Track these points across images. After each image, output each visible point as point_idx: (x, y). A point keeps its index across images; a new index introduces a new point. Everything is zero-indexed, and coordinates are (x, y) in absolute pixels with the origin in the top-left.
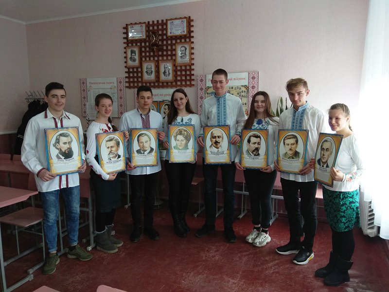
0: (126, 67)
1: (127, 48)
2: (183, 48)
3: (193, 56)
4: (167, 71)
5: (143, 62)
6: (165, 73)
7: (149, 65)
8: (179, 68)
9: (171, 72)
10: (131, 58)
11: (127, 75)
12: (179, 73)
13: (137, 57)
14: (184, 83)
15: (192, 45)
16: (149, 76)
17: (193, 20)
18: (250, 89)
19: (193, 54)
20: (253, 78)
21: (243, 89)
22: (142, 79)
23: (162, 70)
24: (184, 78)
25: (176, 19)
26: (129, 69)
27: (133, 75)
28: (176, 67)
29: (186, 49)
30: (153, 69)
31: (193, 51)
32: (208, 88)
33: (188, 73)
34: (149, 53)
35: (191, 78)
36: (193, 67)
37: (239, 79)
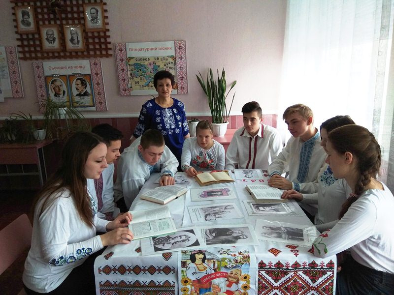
0: (17, 33)
1: (16, 8)
2: (93, 11)
4: (75, 38)
5: (41, 27)
6: (72, 40)
7: (49, 31)
8: (90, 35)
9: (80, 38)
10: (23, 21)
11: (19, 43)
12: (91, 41)
13: (31, 20)
14: (98, 53)
15: (105, 7)
16: (51, 45)
19: (107, 17)
20: (180, 48)
21: (171, 60)
22: (42, 48)
23: (68, 37)
24: (97, 47)
26: (21, 35)
27: (29, 43)
28: (86, 33)
29: (97, 11)
30: (56, 36)
31: (106, 14)
32: (130, 58)
33: (103, 40)
34: (48, 15)
35: (106, 46)
36: (108, 34)
37: (165, 49)
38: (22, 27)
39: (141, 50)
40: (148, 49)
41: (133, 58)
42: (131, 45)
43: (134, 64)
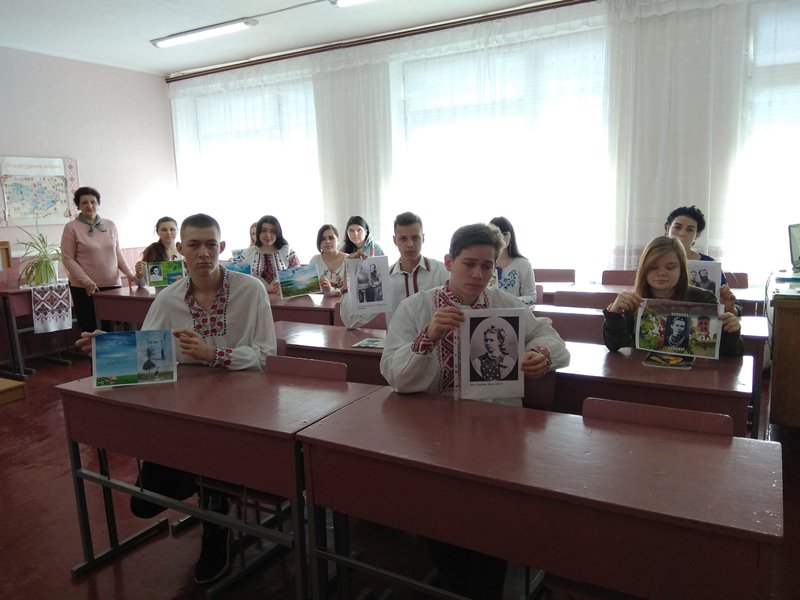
18: (69, 182)
20: (71, 167)
21: (60, 181)
32: (6, 176)
37: (53, 167)
39: (21, 166)
40: (30, 167)
41: (11, 176)
42: (8, 160)
43: (15, 184)
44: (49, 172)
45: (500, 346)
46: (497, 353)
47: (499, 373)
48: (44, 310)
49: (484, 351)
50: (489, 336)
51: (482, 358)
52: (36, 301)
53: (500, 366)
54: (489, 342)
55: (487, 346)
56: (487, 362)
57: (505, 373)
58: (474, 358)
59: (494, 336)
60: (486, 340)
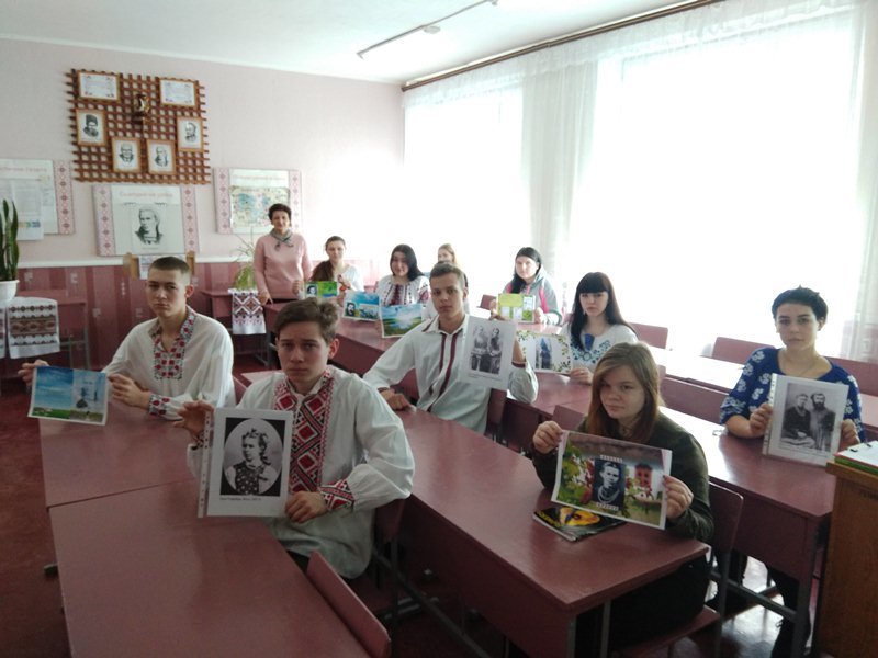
0: (75, 143)
1: (76, 111)
2: (190, 126)
3: (205, 140)
4: (163, 158)
5: (112, 140)
6: (158, 160)
7: (124, 146)
8: (181, 155)
10: (87, 130)
11: (76, 158)
12: (182, 162)
13: (100, 128)
14: (191, 178)
15: (205, 124)
16: (126, 163)
17: (203, 88)
18: (292, 193)
19: (206, 136)
20: (295, 179)
21: (284, 193)
22: (111, 166)
24: (190, 170)
25: (174, 79)
26: (79, 147)
27: (90, 158)
28: (178, 153)
29: (195, 128)
31: (205, 132)
32: (234, 187)
33: (198, 163)
34: (124, 124)
35: (203, 171)
36: (205, 155)
37: (277, 179)
38: (84, 137)
39: (248, 178)
40: (257, 178)
41: (238, 187)
42: (236, 172)
43: (240, 195)
44: (273, 184)
45: (261, 454)
46: (257, 462)
47: (257, 485)
48: (243, 314)
49: (241, 459)
50: (249, 441)
51: (238, 467)
52: (236, 305)
53: (259, 478)
54: (248, 448)
55: (245, 454)
56: (244, 473)
57: (265, 486)
58: (227, 467)
59: (254, 441)
60: (245, 446)
